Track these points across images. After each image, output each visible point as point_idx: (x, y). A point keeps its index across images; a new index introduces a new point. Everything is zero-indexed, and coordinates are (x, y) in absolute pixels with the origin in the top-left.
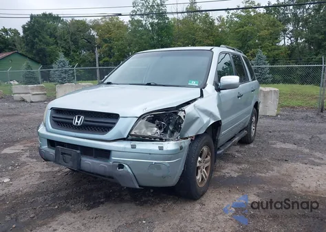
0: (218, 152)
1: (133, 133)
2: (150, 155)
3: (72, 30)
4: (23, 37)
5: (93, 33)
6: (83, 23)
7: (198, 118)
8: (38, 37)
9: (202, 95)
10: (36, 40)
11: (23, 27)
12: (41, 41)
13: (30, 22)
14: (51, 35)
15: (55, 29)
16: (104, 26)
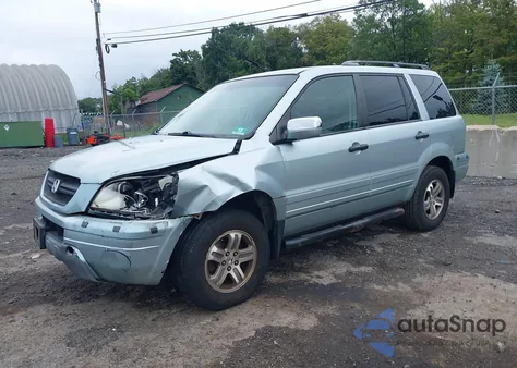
0: (288, 243)
1: (94, 206)
2: (102, 237)
3: (269, 44)
4: (203, 62)
5: (301, 45)
6: (284, 32)
7: (205, 187)
8: (221, 60)
9: (236, 151)
10: (219, 65)
11: (203, 47)
12: (224, 65)
13: (211, 39)
14: (240, 56)
15: (245, 45)
16: (317, 32)
